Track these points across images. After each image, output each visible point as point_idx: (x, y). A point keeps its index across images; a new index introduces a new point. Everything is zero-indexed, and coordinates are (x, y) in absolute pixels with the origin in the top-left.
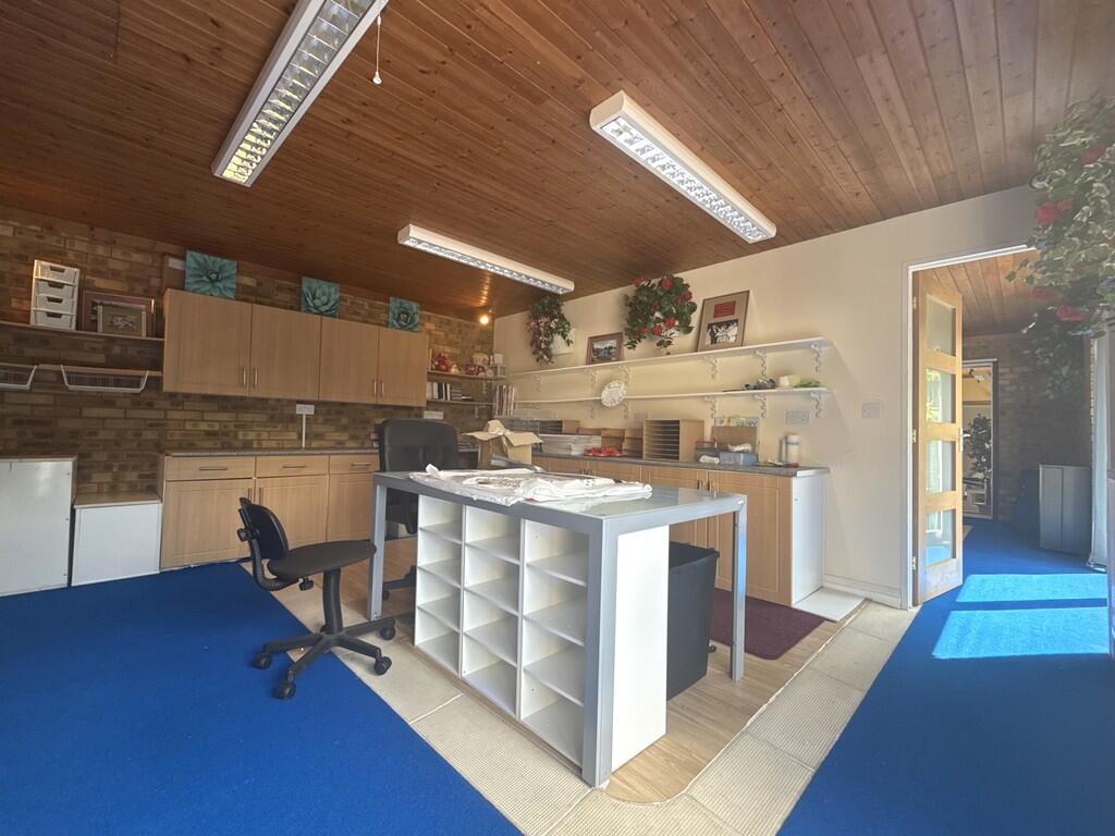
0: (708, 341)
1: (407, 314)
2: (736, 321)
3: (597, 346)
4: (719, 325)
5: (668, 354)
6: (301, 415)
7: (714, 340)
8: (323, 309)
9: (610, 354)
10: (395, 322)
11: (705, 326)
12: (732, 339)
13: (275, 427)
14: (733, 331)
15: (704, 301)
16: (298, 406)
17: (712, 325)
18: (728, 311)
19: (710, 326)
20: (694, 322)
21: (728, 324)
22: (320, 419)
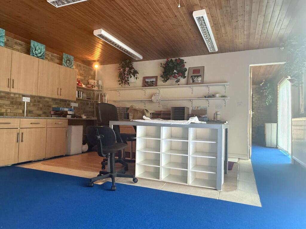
0: (191, 81)
1: (70, 61)
2: (201, 76)
3: (147, 80)
4: (195, 76)
5: (179, 85)
6: (24, 102)
7: (193, 81)
8: (39, 55)
9: (152, 83)
10: (65, 64)
11: (190, 77)
12: (200, 81)
13: (13, 107)
14: (200, 79)
15: (189, 68)
16: (24, 98)
17: (192, 76)
18: (198, 72)
19: (192, 77)
20: (186, 75)
21: (198, 76)
22: (32, 104)
